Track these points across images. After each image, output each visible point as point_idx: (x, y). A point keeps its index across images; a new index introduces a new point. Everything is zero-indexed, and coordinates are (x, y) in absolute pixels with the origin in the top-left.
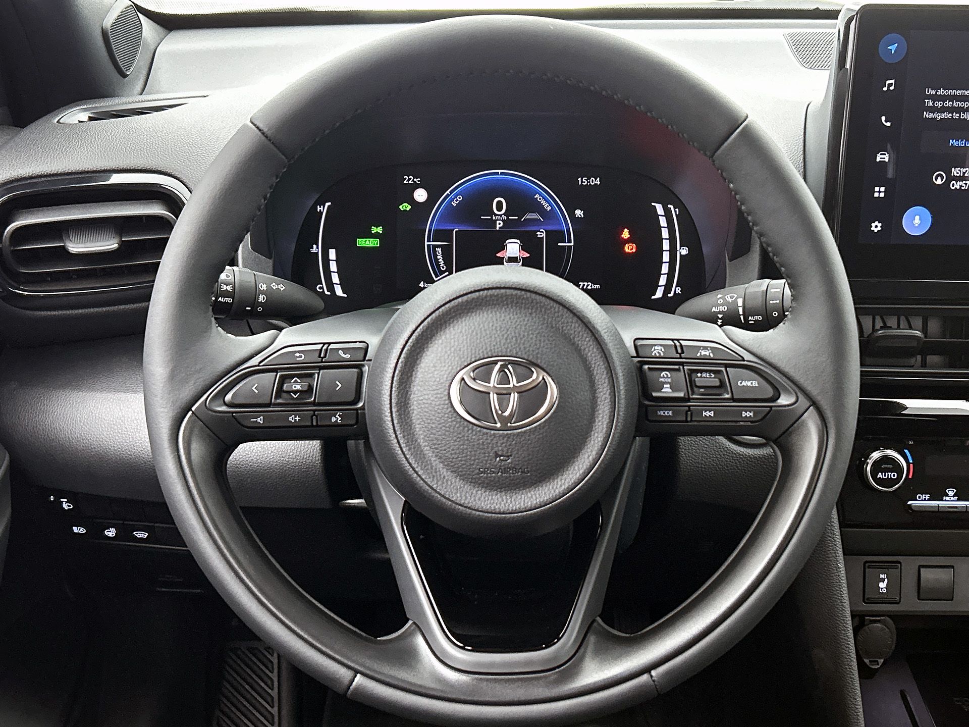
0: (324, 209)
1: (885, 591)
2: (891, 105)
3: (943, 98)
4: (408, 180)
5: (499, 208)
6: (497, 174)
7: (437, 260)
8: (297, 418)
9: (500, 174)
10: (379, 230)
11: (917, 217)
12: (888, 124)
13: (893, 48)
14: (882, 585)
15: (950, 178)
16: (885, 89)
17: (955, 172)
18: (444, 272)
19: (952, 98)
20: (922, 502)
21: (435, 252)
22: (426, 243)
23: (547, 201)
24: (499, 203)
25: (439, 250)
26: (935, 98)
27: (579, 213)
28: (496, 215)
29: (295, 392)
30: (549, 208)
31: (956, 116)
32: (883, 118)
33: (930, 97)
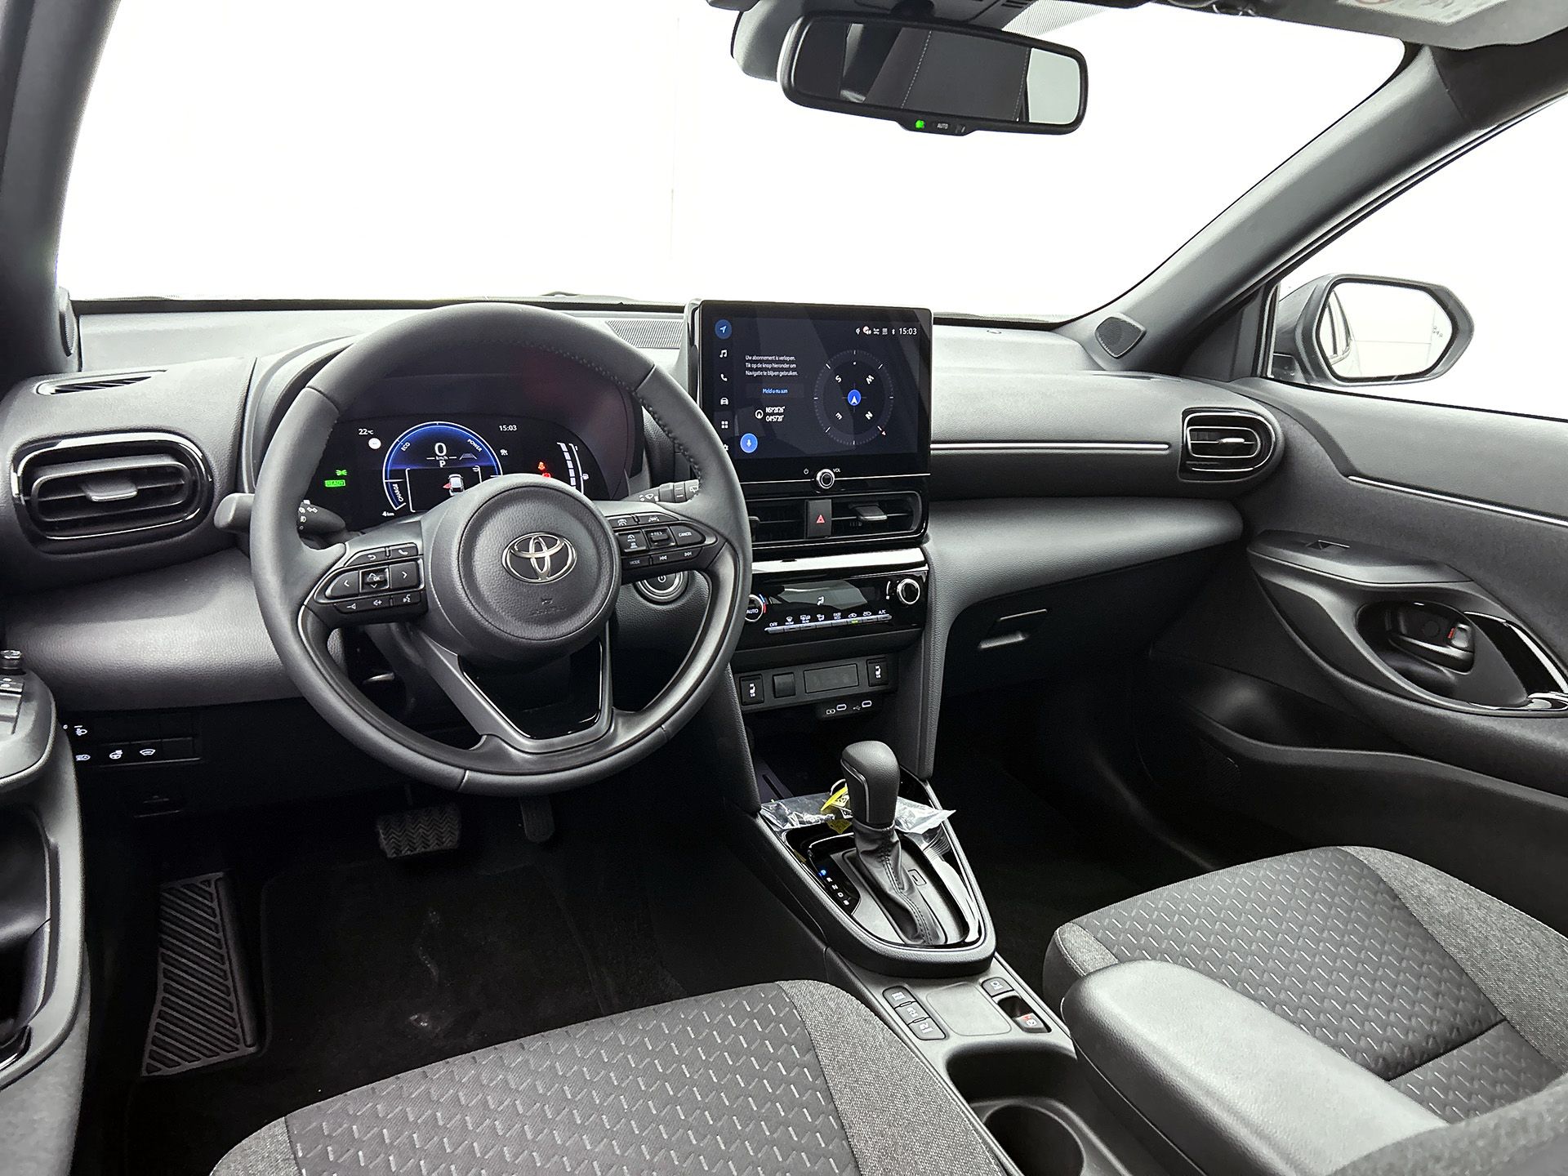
1: (754, 695)
2: (725, 367)
3: (756, 362)
4: (363, 432)
5: (441, 452)
6: (436, 424)
7: (395, 494)
8: (380, 602)
9: (438, 425)
10: (344, 472)
11: (749, 441)
12: (726, 380)
13: (724, 329)
14: (752, 691)
15: (766, 414)
16: (721, 356)
17: (768, 410)
18: (402, 503)
19: (761, 362)
20: (773, 627)
21: (392, 487)
22: (384, 481)
23: (478, 444)
24: (440, 448)
25: (396, 485)
26: (751, 362)
27: (504, 452)
28: (439, 456)
29: (374, 583)
30: (480, 449)
31: (765, 373)
32: (722, 376)
33: (749, 361)
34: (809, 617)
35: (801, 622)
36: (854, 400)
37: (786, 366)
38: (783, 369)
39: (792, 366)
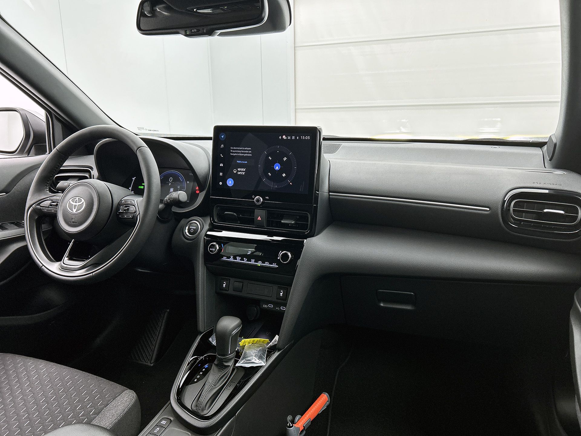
0: (134, 179)
2: (223, 151)
3: (235, 150)
8: (54, 211)
9: (173, 172)
10: (144, 184)
11: (230, 181)
12: (222, 156)
13: (223, 136)
14: (224, 285)
15: (238, 171)
16: (221, 147)
17: (239, 169)
19: (237, 150)
20: (224, 259)
23: (182, 179)
24: (171, 179)
26: (233, 150)
27: (188, 182)
28: (170, 182)
29: (53, 205)
30: (182, 181)
31: (238, 154)
32: (221, 155)
33: (232, 149)
34: (240, 258)
35: (236, 259)
36: (277, 168)
37: (247, 152)
38: (245, 153)
39: (250, 152)
